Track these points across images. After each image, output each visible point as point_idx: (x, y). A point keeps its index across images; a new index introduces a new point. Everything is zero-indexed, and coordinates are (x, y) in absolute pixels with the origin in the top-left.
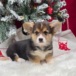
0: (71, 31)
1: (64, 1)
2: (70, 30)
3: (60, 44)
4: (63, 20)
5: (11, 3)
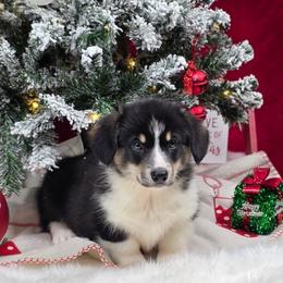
0: (267, 159)
1: (246, 43)
2: (265, 155)
3: (219, 212)
4: (241, 116)
5: (38, 44)
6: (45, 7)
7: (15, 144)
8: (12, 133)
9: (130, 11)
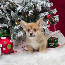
6: (19, 4)
7: (14, 31)
8: (14, 28)
9: (35, 4)
